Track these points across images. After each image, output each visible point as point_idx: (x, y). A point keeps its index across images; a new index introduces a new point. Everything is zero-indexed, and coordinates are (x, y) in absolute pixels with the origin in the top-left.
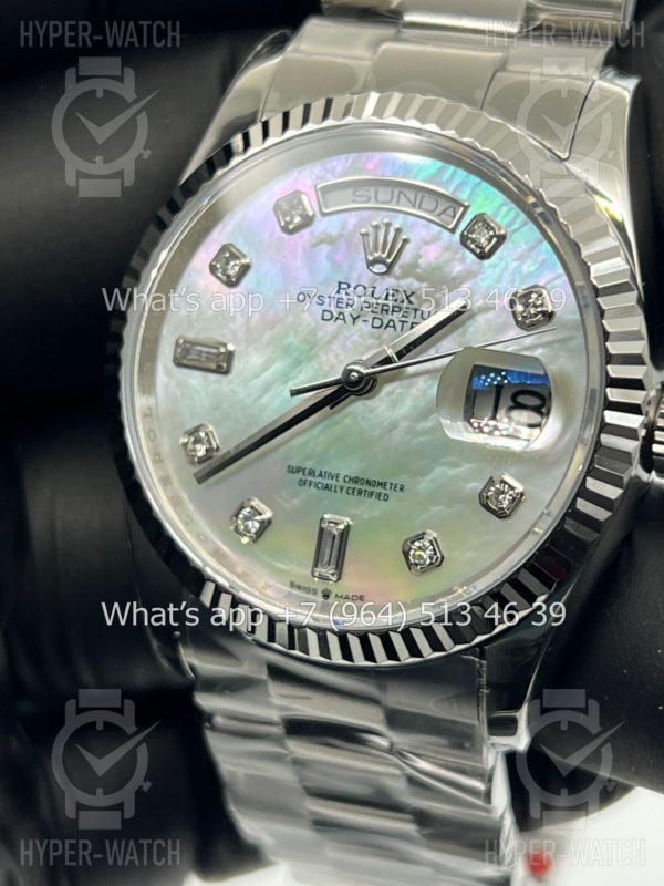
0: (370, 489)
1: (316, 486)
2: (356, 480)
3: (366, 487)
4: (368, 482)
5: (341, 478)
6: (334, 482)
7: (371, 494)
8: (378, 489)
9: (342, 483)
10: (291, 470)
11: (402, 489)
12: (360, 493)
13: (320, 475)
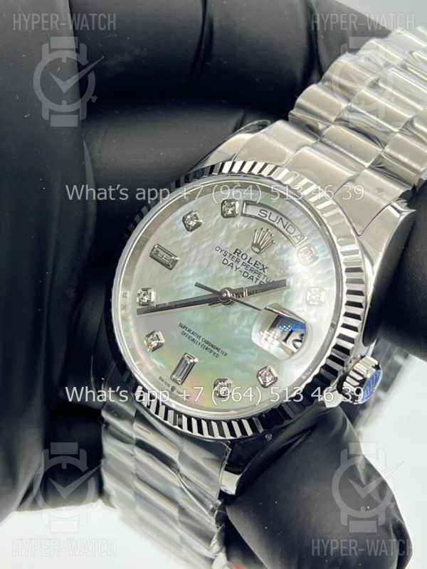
0: (212, 349)
1: (189, 338)
2: (207, 342)
3: (210, 347)
4: (212, 346)
5: (201, 338)
6: (197, 339)
7: (211, 352)
8: (215, 351)
9: (200, 341)
10: (181, 325)
11: (225, 355)
12: (206, 349)
13: (193, 333)
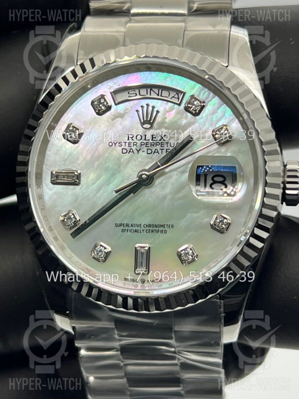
0: (157, 229)
1: (130, 231)
2: (150, 226)
3: (155, 228)
4: (156, 226)
5: (142, 226)
6: (139, 228)
7: (158, 231)
8: (161, 228)
9: (143, 228)
10: (117, 225)
11: (172, 227)
12: (152, 231)
13: (132, 226)
